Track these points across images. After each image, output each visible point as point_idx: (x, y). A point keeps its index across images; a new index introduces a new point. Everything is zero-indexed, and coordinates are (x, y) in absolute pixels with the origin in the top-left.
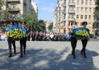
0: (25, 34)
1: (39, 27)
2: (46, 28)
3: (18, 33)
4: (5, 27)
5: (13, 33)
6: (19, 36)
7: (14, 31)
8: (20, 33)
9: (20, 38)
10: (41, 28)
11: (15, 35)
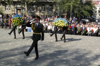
0: (67, 24)
1: (84, 11)
2: (96, 12)
3: (61, 23)
4: (35, 10)
5: (58, 23)
6: (62, 25)
7: (59, 21)
8: (63, 23)
9: (62, 26)
10: (86, 13)
11: (59, 24)
